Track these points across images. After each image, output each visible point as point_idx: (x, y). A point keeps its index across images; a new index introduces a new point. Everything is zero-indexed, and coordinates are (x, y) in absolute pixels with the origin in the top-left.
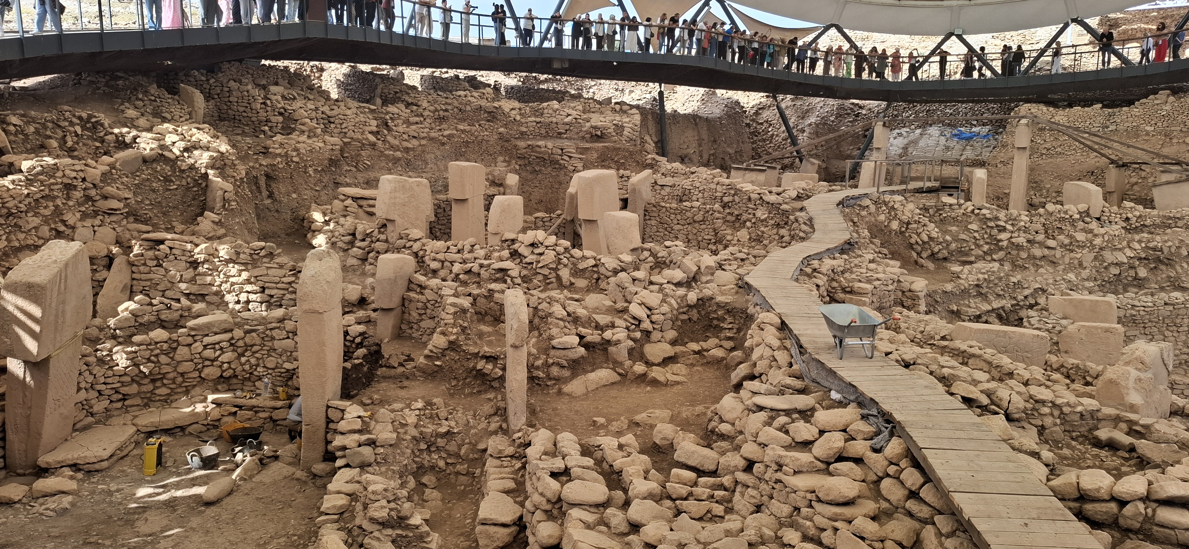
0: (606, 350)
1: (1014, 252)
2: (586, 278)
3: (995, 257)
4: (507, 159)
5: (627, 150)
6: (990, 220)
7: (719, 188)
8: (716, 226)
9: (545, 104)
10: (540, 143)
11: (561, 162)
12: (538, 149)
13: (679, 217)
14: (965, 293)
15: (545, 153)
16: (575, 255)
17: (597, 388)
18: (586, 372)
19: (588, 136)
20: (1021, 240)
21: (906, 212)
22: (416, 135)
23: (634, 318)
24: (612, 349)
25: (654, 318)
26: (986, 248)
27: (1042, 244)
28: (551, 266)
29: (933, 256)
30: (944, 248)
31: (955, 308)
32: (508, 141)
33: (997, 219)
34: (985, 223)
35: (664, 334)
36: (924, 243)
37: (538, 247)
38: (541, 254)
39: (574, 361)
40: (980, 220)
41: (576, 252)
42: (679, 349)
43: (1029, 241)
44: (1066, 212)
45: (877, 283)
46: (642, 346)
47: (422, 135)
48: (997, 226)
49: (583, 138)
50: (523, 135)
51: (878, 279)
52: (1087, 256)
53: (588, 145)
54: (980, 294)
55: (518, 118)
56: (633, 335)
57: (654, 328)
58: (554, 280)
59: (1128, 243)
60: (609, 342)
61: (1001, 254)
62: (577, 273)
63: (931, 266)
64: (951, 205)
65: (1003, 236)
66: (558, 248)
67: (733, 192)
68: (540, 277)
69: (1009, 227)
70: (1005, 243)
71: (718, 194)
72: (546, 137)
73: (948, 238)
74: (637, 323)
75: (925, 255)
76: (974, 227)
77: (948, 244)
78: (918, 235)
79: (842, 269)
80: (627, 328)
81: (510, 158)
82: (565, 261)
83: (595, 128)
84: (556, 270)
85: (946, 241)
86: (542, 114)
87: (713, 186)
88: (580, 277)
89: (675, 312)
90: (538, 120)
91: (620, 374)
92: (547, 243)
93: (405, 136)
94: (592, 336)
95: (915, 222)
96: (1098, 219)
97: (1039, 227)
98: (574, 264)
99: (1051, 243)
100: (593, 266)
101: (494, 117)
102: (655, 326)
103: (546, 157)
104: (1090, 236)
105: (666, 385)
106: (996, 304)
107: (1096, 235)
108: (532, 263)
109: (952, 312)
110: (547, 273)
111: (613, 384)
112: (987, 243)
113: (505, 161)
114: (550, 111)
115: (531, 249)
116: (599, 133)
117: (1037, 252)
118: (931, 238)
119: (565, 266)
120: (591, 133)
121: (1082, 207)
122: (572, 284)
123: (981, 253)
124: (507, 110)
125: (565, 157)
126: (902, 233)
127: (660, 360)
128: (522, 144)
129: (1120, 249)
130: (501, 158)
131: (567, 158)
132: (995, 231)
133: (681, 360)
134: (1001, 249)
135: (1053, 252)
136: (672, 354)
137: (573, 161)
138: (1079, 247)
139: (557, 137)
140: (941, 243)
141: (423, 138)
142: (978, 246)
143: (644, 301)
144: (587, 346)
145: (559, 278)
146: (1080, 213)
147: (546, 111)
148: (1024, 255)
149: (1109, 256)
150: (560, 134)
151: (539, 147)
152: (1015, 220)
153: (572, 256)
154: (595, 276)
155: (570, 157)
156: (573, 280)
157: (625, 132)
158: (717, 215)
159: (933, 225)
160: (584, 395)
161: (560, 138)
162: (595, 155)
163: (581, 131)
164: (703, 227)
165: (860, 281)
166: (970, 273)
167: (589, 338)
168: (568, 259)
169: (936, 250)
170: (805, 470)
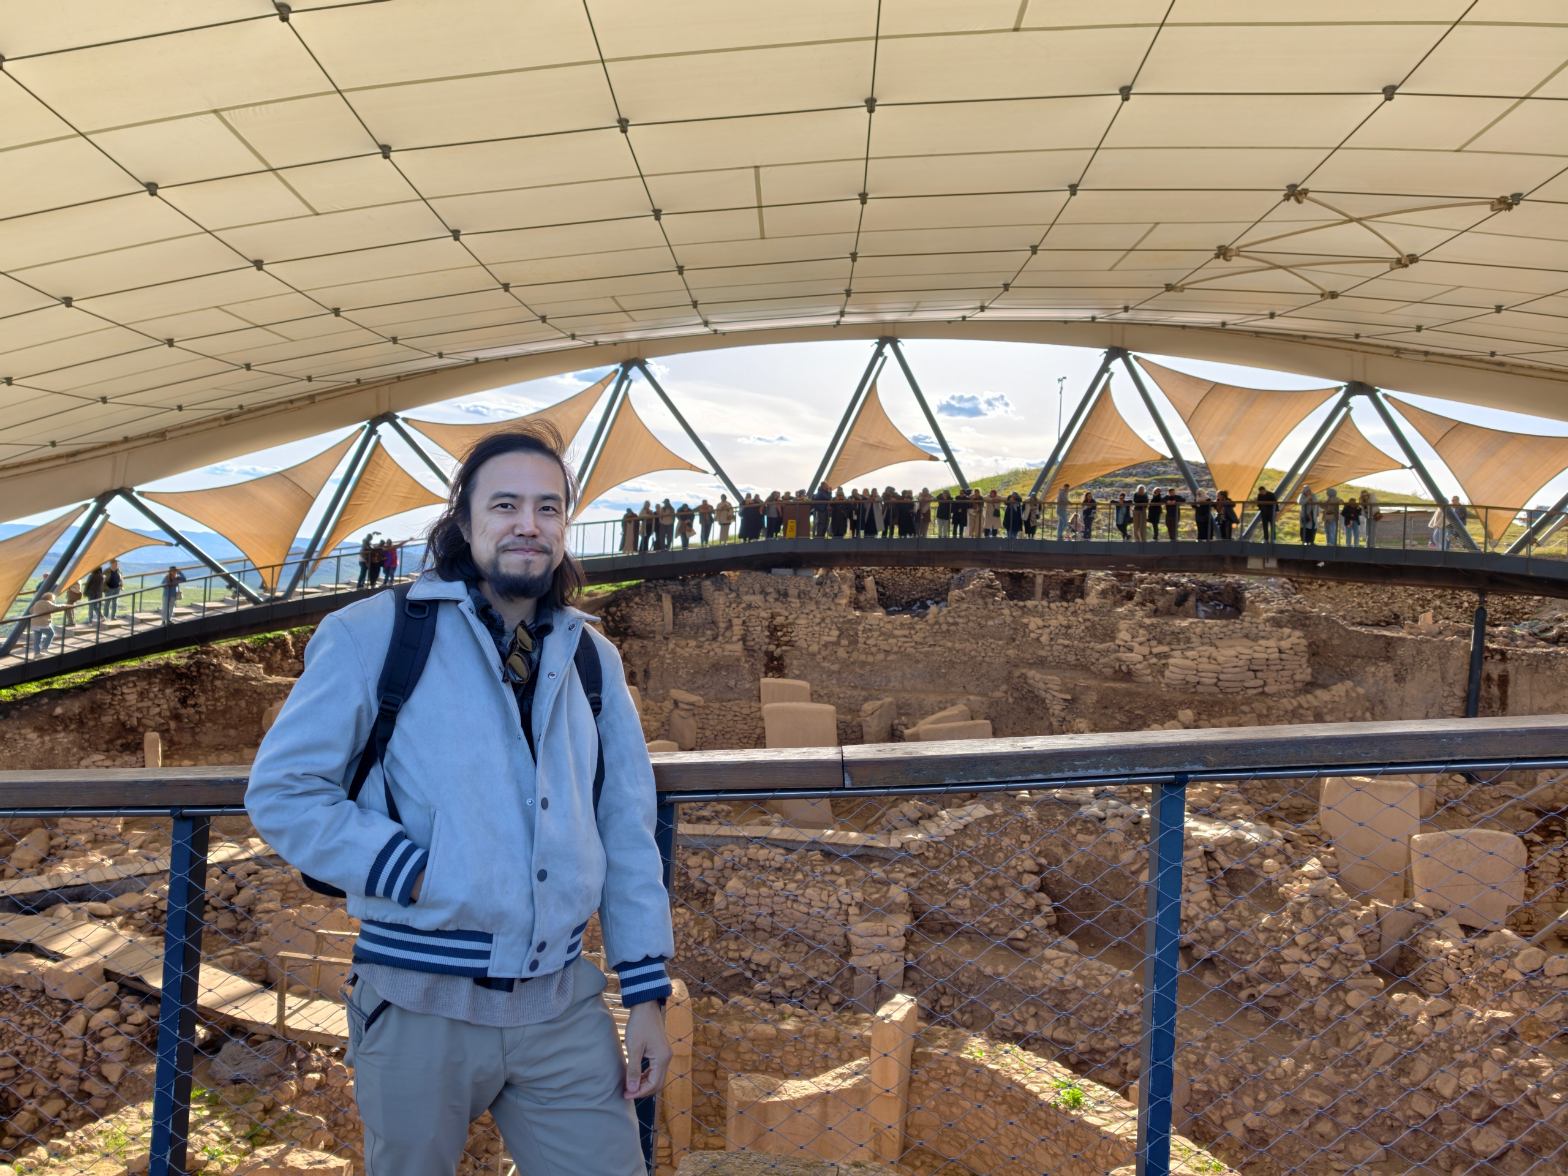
12: (1028, 681)
19: (1108, 671)
22: (888, 649)
47: (895, 649)
49: (1101, 672)
93: (874, 649)
113: (1005, 691)
120: (1112, 667)
137: (1055, 701)
141: (896, 653)
155: (1053, 696)
157: (1167, 672)
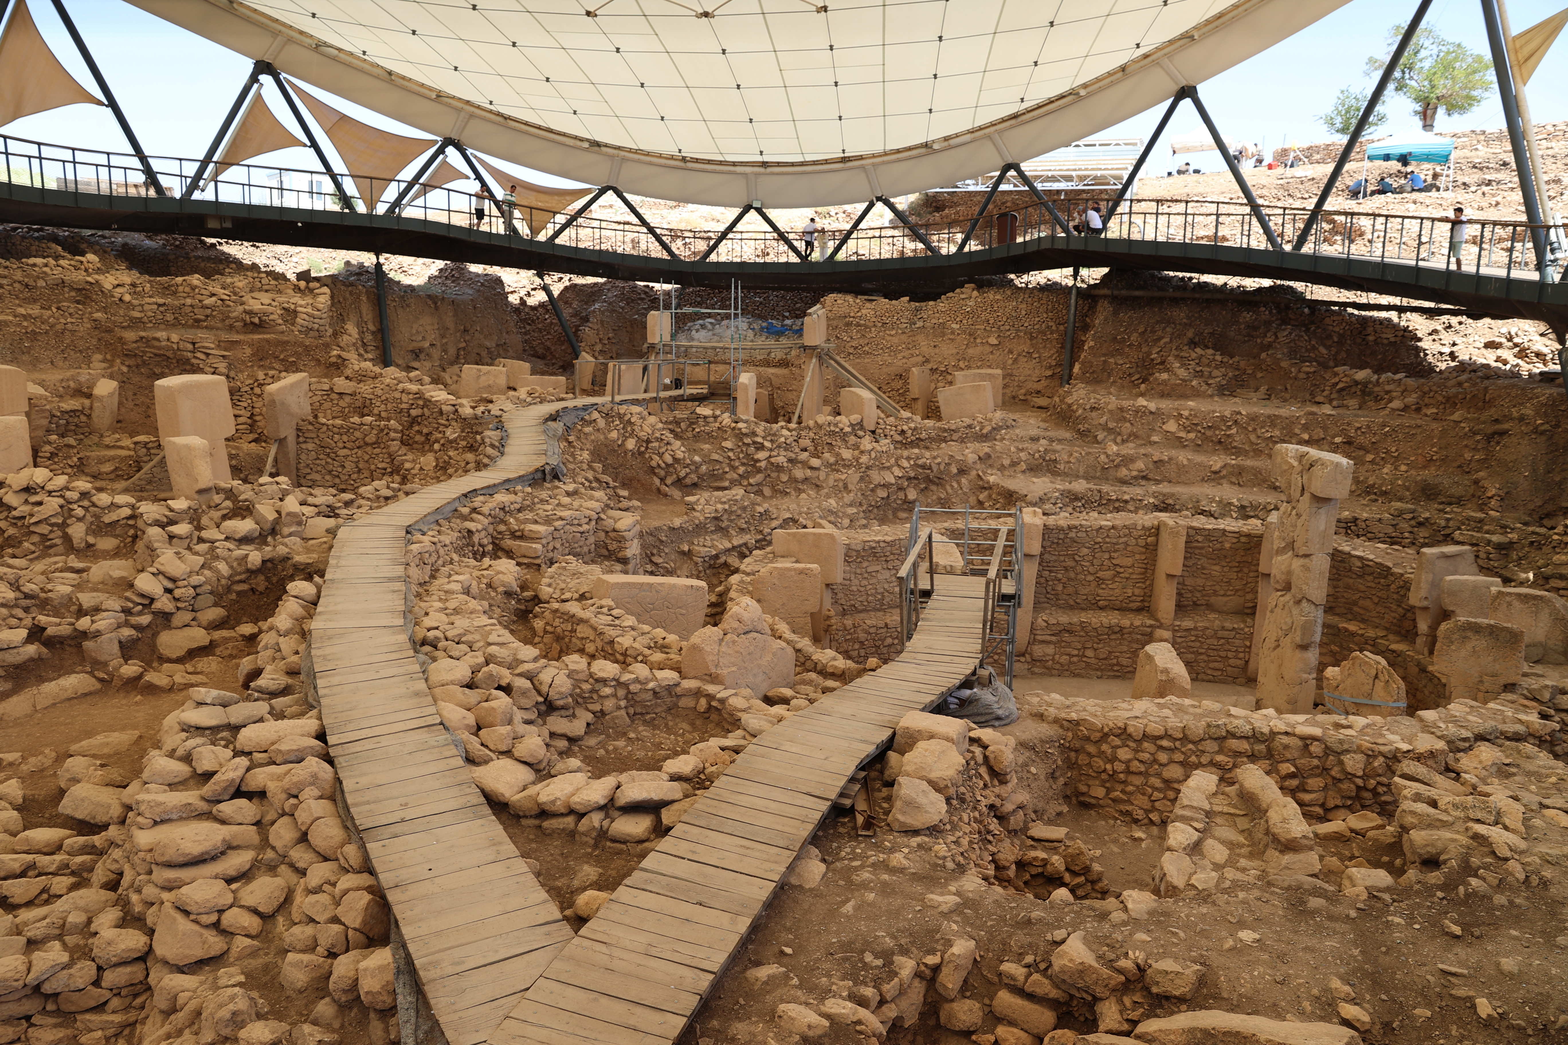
0: (79, 646)
1: (774, 475)
2: (116, 536)
3: (751, 481)
4: (108, 357)
5: (301, 344)
6: (746, 435)
7: (405, 398)
8: (392, 449)
9: (179, 279)
10: (162, 334)
11: (194, 361)
12: (156, 343)
13: (345, 438)
14: (700, 529)
15: (168, 349)
16: (99, 503)
17: (54, 704)
18: (41, 680)
19: (239, 324)
20: (781, 460)
21: (646, 428)
23: (143, 596)
24: (88, 644)
25: (178, 593)
26: (741, 470)
27: (805, 464)
28: (53, 520)
29: (679, 482)
30: (692, 472)
31: (686, 548)
32: (109, 331)
33: (754, 434)
34: (741, 440)
35: (198, 614)
36: (667, 465)
37: (36, 493)
38: (40, 503)
39: (17, 667)
40: (736, 436)
41: (103, 499)
42: (218, 635)
43: (790, 461)
44: (836, 425)
45: (558, 524)
46: (155, 635)
48: (754, 443)
49: (231, 327)
50: (136, 323)
51: (561, 519)
52: (852, 476)
53: (236, 337)
54: (720, 529)
55: (127, 298)
56: (134, 620)
57: (178, 609)
58: (58, 541)
59: (897, 460)
60: (84, 635)
61: (759, 477)
62: (100, 528)
63: (676, 493)
64: (705, 417)
65: (761, 455)
66: (68, 494)
67: (421, 403)
68: (35, 539)
69: (767, 444)
70: (763, 464)
71: (404, 406)
72: (175, 325)
73: (697, 458)
74: (146, 602)
75: (669, 481)
76: (728, 444)
77: (698, 466)
78: (661, 455)
79: (518, 506)
80: (127, 611)
81: (113, 356)
82: (80, 512)
83: (250, 313)
84: (64, 526)
85: (694, 463)
86: (175, 293)
87: (397, 395)
88: (106, 535)
89: (224, 582)
90: (161, 301)
91: (101, 680)
92: (49, 487)
94: (56, 626)
95: (657, 439)
96: (873, 432)
97: (806, 442)
98: (97, 517)
99: (815, 462)
100: (128, 518)
101: (87, 297)
102: (180, 605)
103: (170, 354)
104: (856, 452)
105: (171, 689)
106: (736, 542)
107: (862, 452)
108: (24, 517)
109: (683, 553)
110: (46, 532)
111: (85, 695)
112: (743, 464)
113: (104, 361)
114: (187, 289)
115: (24, 496)
116: (256, 320)
117: (799, 473)
118: (676, 460)
119: (80, 519)
120: (243, 320)
121: (855, 418)
122: (89, 546)
123: (735, 476)
124: (108, 286)
125: (199, 355)
126: (641, 454)
127: (181, 653)
128: (130, 335)
129: (889, 468)
130: (99, 357)
131: (202, 356)
132: (752, 449)
133: (218, 651)
134: (759, 471)
135: (816, 473)
136: (206, 642)
137: (211, 360)
138: (844, 466)
139: (192, 326)
140: (688, 466)
142: (734, 468)
143: (162, 568)
144: (51, 643)
145: (67, 538)
146: (852, 425)
147: (181, 289)
148: (784, 478)
149: (876, 477)
150: (197, 321)
151: (158, 340)
152: (774, 435)
153: (94, 505)
154: (131, 532)
155: (207, 355)
156: (91, 539)
157: (298, 320)
158: (392, 435)
159: (678, 443)
160: (26, 716)
161: (198, 327)
162: (248, 351)
163: (228, 317)
164: (377, 451)
165: (536, 522)
166: (707, 502)
167: (50, 631)
168: (86, 509)
169: (682, 474)
170: (174, 817)
